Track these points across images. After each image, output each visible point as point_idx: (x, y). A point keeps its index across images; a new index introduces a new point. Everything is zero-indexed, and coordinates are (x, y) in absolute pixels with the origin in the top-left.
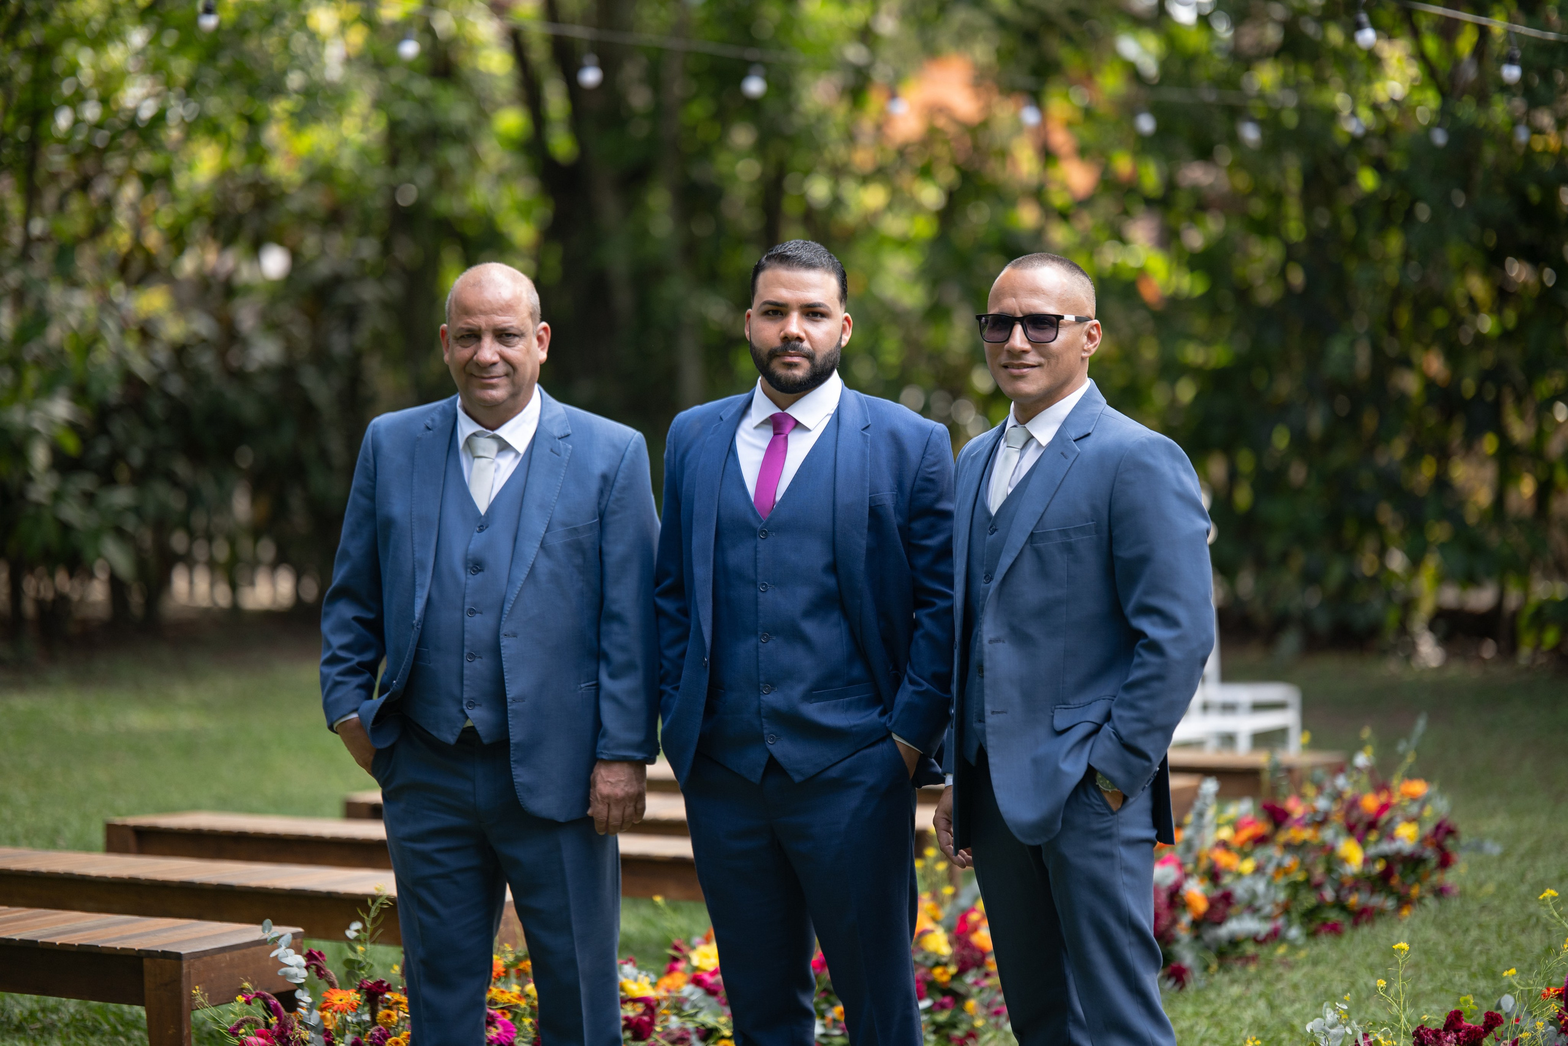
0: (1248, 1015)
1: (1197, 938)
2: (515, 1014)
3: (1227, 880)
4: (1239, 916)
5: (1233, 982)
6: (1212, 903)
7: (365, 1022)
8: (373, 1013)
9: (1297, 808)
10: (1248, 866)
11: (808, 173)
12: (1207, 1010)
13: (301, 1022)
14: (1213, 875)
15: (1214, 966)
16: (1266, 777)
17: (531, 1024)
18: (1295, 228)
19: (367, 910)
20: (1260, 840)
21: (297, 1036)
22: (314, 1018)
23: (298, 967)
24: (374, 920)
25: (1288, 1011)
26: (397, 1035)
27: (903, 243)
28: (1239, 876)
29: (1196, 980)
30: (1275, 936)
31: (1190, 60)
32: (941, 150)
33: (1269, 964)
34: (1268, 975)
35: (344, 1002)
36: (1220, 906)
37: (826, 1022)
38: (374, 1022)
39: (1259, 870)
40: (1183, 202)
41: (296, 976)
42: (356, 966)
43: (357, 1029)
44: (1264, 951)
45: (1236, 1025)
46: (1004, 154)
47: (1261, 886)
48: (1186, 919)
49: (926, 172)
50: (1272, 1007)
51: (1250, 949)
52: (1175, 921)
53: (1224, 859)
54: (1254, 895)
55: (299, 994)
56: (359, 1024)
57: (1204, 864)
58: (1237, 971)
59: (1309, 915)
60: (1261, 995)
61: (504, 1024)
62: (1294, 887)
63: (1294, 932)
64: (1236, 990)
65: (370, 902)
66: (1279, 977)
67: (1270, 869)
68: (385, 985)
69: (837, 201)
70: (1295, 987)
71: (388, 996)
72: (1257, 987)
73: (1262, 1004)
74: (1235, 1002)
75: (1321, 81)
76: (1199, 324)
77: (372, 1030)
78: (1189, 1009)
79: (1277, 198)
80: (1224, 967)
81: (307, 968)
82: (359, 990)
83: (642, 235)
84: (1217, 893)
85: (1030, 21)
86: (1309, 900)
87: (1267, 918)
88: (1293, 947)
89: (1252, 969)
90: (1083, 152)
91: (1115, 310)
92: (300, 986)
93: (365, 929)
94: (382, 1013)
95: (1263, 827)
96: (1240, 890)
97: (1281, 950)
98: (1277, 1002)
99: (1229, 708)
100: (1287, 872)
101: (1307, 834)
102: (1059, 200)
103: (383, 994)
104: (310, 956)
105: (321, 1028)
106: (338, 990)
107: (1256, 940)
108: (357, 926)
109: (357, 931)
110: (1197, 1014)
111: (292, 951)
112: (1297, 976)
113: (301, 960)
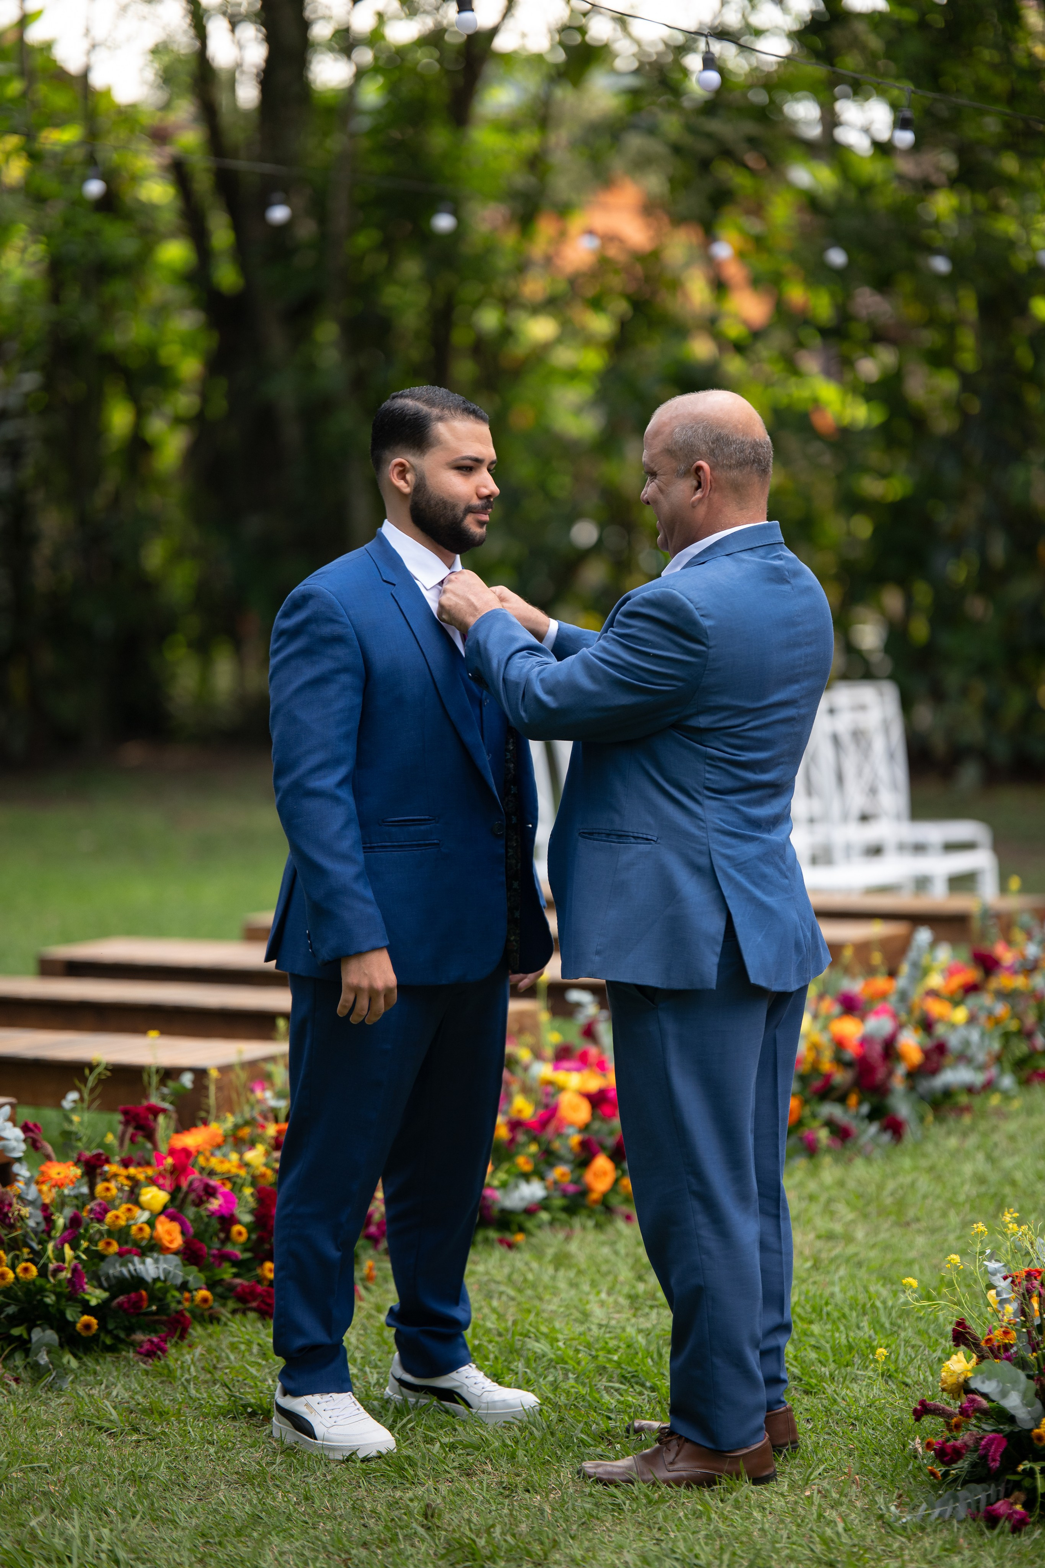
0: (968, 1169)
1: (912, 1088)
2: (234, 1184)
3: (940, 1030)
4: (954, 1066)
5: (949, 1133)
6: (927, 1054)
7: (82, 1195)
8: (92, 1186)
9: (1007, 957)
10: (960, 1015)
11: (477, 304)
12: (924, 1163)
13: (20, 1197)
14: (927, 1025)
15: (930, 1118)
16: (976, 925)
17: (252, 1194)
18: (968, 359)
19: (85, 1080)
20: (971, 989)
21: (16, 1213)
22: (32, 1193)
23: (17, 1140)
24: (92, 1090)
25: (1008, 1163)
26: (116, 1208)
27: (573, 374)
28: (953, 1026)
29: (911, 1132)
30: (989, 1086)
31: (865, 189)
32: (616, 281)
33: (983, 1114)
34: (983, 1125)
35: (62, 1176)
36: (935, 1057)
37: (548, 1183)
38: (92, 1196)
39: (972, 1020)
40: (859, 331)
41: (14, 1149)
42: (73, 1137)
43: (75, 1202)
44: (977, 1102)
45: (958, 1180)
46: (676, 285)
47: (975, 1036)
48: (901, 1070)
49: (597, 304)
50: (990, 1158)
51: (963, 1099)
52: (890, 1073)
53: (936, 1008)
54: (967, 1043)
55: (16, 1168)
56: (76, 1197)
57: (917, 1014)
58: (951, 1123)
59: (1019, 1065)
60: (978, 1148)
61: (224, 1195)
62: (1007, 1037)
63: (1007, 1081)
64: (953, 1142)
65: (87, 1071)
66: (994, 1129)
67: (982, 1017)
68: (103, 1157)
69: (507, 333)
70: (1012, 1138)
71: (106, 1168)
72: (972, 1140)
73: (980, 1156)
74: (954, 1154)
75: (996, 209)
76: (875, 456)
77: (92, 1205)
78: (907, 1163)
79: (950, 328)
80: (940, 1118)
81: (25, 1141)
82: (77, 1163)
83: (310, 368)
84: (929, 1043)
85: (705, 148)
86: (1021, 1048)
87: (981, 1068)
88: (1007, 1096)
89: (967, 1120)
90: (756, 282)
91: (792, 443)
92: (19, 1160)
93: (82, 1099)
94: (100, 1187)
95: (973, 974)
96: (954, 1041)
97: (995, 1100)
98: (996, 1153)
99: (919, 848)
100: (997, 1022)
101: (1019, 982)
102: (733, 330)
103: (102, 1166)
104: (26, 1128)
105: (39, 1203)
106: (55, 1163)
107: (970, 1090)
108: (73, 1096)
109: (75, 1101)
110: (915, 1168)
111: (10, 1124)
112: (1011, 1126)
113: (18, 1133)
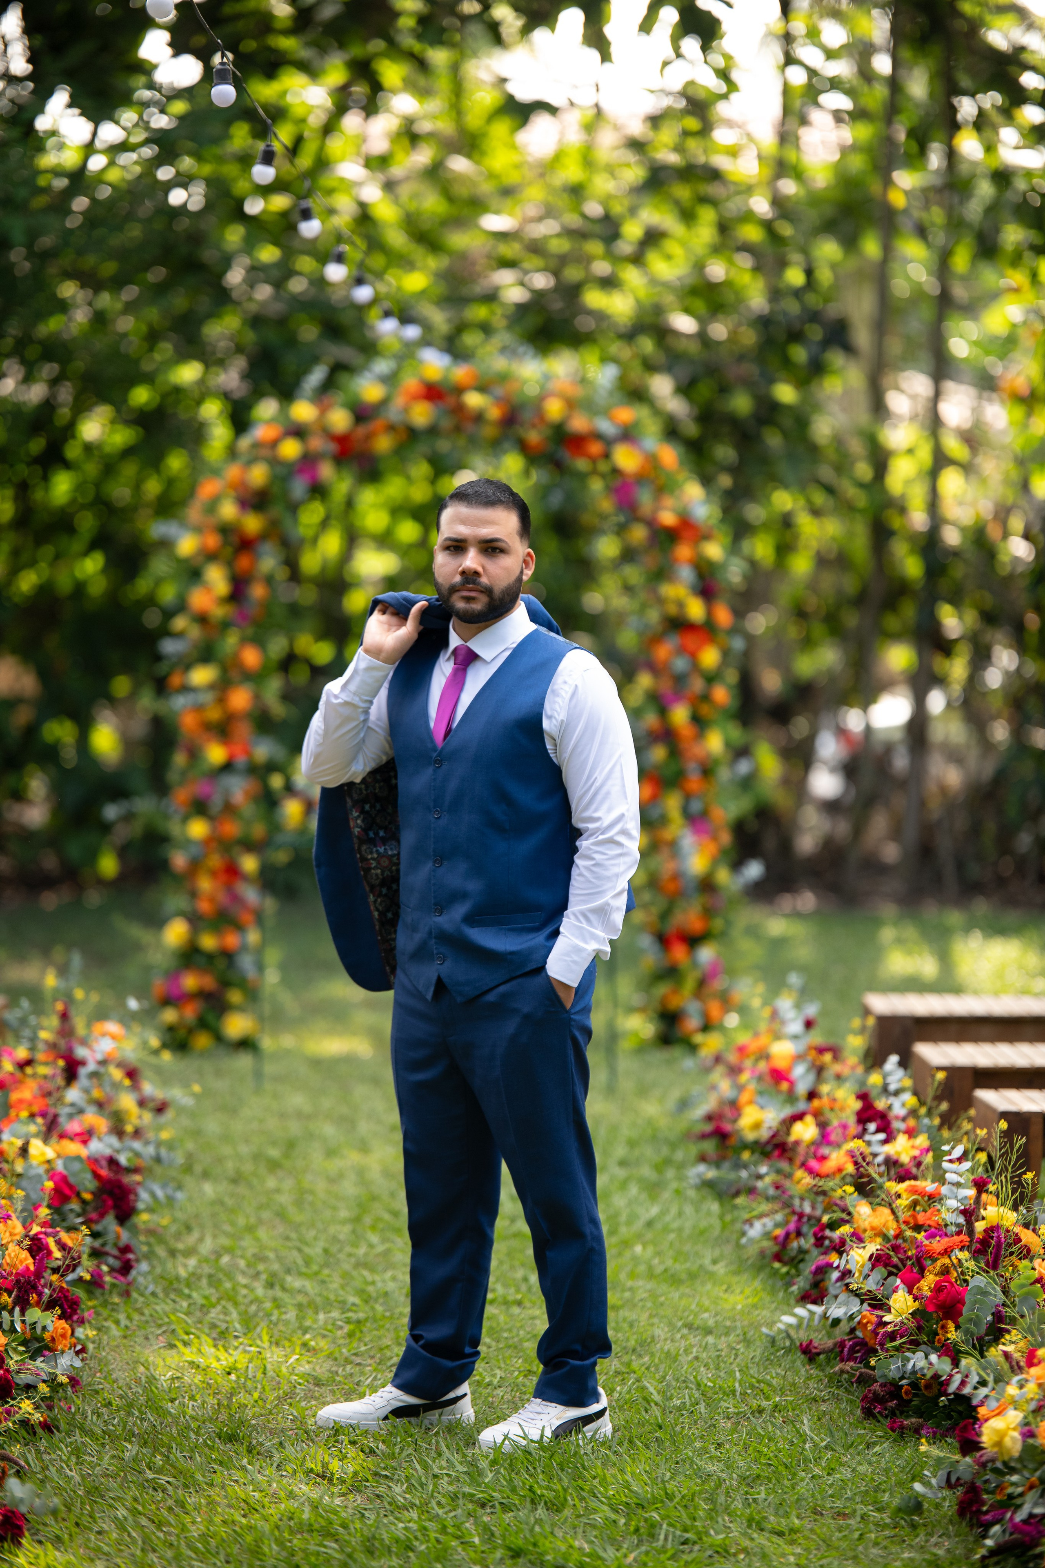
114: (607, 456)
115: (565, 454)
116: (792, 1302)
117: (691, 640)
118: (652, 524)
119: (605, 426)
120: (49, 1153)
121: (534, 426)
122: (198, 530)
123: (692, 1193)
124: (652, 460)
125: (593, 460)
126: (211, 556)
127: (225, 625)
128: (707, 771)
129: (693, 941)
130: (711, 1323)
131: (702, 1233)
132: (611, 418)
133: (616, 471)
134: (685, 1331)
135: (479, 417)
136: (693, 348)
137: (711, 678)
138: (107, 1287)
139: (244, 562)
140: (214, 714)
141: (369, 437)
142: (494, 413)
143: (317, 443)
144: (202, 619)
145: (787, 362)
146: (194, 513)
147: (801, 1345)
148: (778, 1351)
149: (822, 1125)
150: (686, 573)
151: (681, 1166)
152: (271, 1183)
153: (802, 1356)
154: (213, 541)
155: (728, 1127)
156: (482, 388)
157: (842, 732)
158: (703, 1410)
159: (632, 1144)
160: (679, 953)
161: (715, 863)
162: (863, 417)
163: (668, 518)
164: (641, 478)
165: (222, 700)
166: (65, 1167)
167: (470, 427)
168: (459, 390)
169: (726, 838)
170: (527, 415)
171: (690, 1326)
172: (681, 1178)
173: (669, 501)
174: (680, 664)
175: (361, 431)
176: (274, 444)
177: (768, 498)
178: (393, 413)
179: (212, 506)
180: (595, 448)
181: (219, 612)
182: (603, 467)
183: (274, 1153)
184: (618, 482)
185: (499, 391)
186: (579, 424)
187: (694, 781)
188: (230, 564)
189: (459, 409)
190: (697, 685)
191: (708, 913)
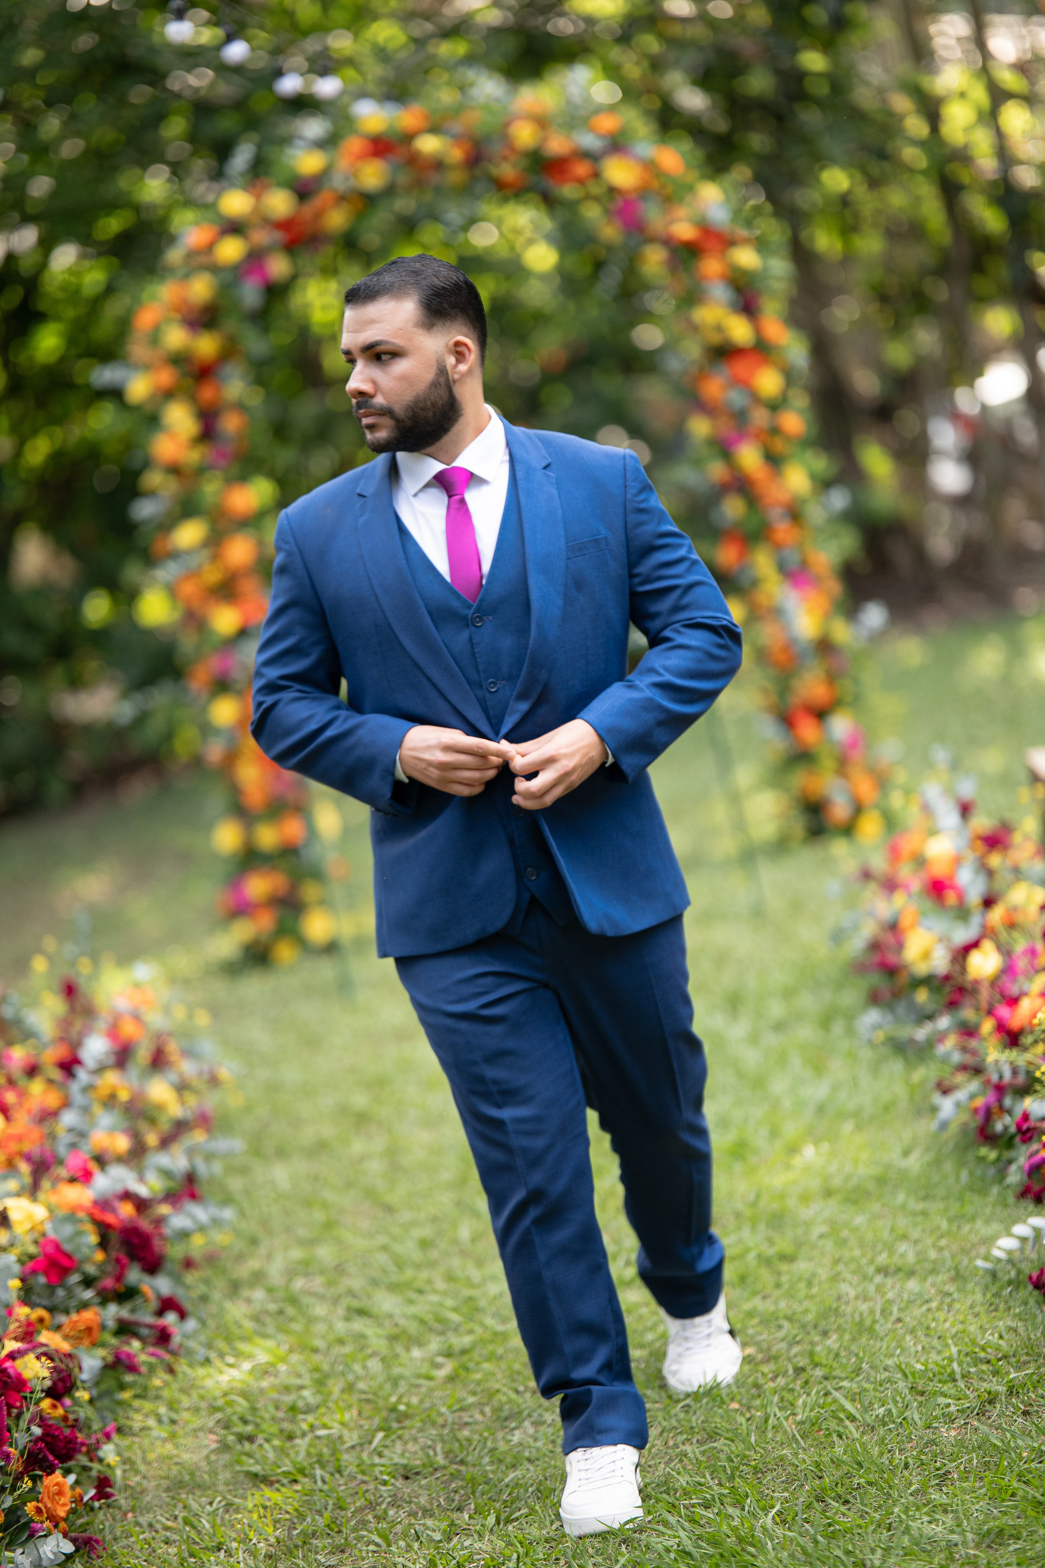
114: (596, 175)
115: (549, 183)
116: (1011, 1199)
117: (740, 367)
118: (668, 242)
119: (589, 141)
120: (39, 1212)
121: (505, 158)
122: (147, 367)
123: (867, 1054)
124: (651, 167)
125: (581, 181)
126: (168, 394)
127: (201, 471)
128: (795, 514)
129: (820, 714)
130: (911, 1258)
131: (886, 1108)
132: (591, 130)
133: (612, 190)
134: (878, 1279)
135: (438, 164)
136: (699, 32)
137: (775, 406)
138: (144, 1369)
139: (207, 393)
140: (213, 576)
141: (318, 215)
142: (456, 154)
143: (262, 237)
144: (174, 470)
145: (805, 26)
146: (138, 350)
147: (1030, 1278)
148: (1002, 1288)
149: (1006, 951)
150: (719, 292)
151: (850, 1017)
152: (358, 1146)
153: (1036, 1293)
154: (166, 377)
155: (892, 958)
156: (434, 129)
157: (956, 417)
158: (916, 1417)
159: (788, 993)
160: (808, 732)
161: (827, 617)
162: (903, 68)
163: (684, 231)
164: (643, 192)
165: (216, 557)
166: (55, 1230)
167: (435, 178)
168: (409, 137)
169: (835, 587)
170: (496, 149)
171: (884, 1271)
172: (850, 1032)
173: (682, 212)
174: (736, 398)
175: (308, 210)
176: (210, 248)
177: (818, 180)
178: (338, 183)
179: (155, 337)
180: (581, 169)
181: (193, 457)
182: (595, 189)
183: (360, 1100)
184: (620, 203)
185: (457, 127)
186: (557, 145)
187: (782, 529)
188: (193, 398)
189: (414, 160)
190: (760, 417)
191: (832, 678)
